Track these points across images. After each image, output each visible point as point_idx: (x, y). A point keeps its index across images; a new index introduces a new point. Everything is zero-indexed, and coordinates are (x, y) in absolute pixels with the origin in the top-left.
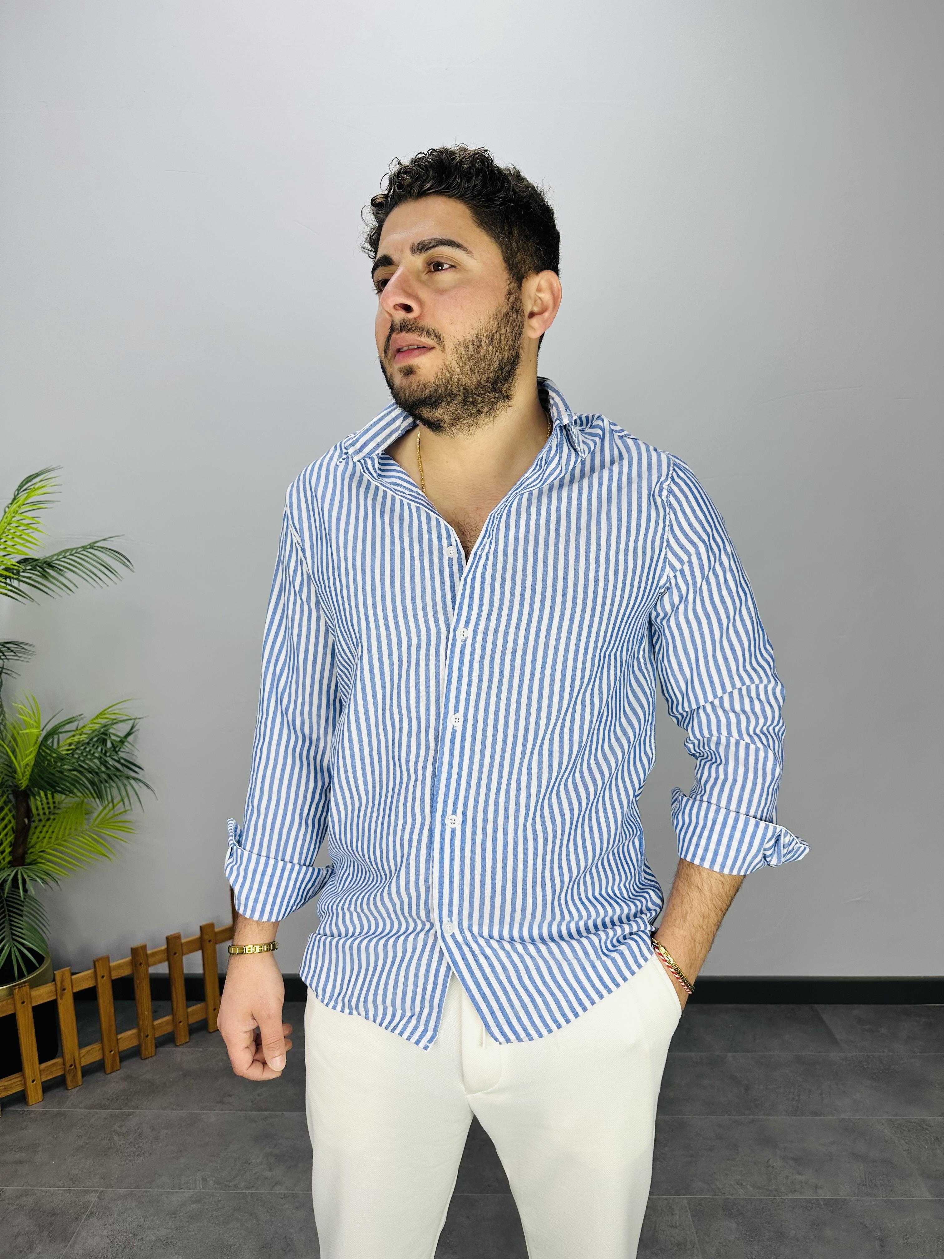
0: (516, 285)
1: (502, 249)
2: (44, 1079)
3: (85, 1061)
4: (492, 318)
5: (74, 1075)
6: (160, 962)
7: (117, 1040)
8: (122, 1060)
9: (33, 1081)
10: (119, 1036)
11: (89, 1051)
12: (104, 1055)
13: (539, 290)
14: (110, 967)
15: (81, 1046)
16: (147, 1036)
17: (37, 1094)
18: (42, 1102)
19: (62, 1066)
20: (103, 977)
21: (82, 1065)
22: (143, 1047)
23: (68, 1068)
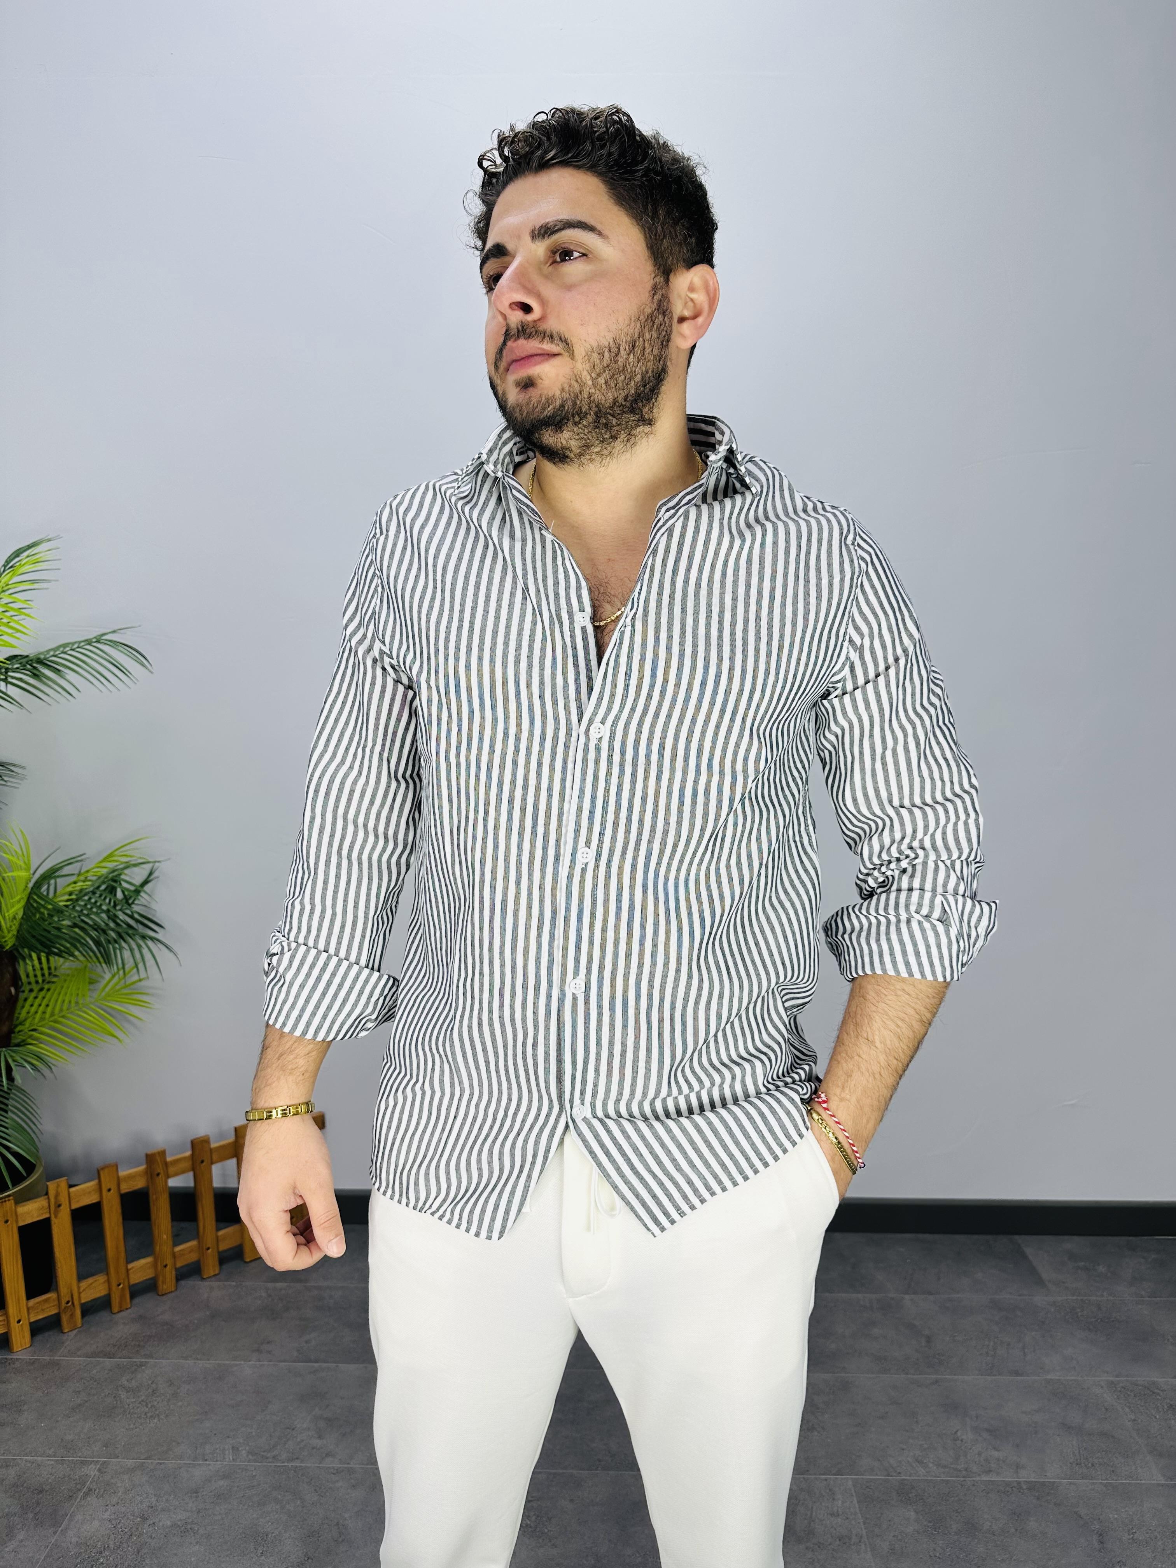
0: (662, 279)
1: (645, 233)
2: (32, 1320)
3: (87, 1297)
4: (633, 319)
5: (72, 1315)
6: (183, 1172)
7: (128, 1270)
8: (133, 1296)
9: (19, 1321)
10: (130, 1266)
11: (91, 1284)
12: (110, 1289)
13: (692, 289)
14: (118, 1178)
15: (81, 1277)
16: (166, 1266)
17: (24, 1337)
18: (30, 1349)
19: (56, 1303)
20: (109, 1190)
21: (83, 1301)
22: (161, 1279)
23: (63, 1304)
